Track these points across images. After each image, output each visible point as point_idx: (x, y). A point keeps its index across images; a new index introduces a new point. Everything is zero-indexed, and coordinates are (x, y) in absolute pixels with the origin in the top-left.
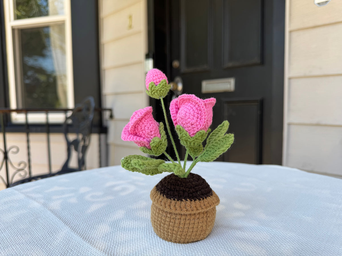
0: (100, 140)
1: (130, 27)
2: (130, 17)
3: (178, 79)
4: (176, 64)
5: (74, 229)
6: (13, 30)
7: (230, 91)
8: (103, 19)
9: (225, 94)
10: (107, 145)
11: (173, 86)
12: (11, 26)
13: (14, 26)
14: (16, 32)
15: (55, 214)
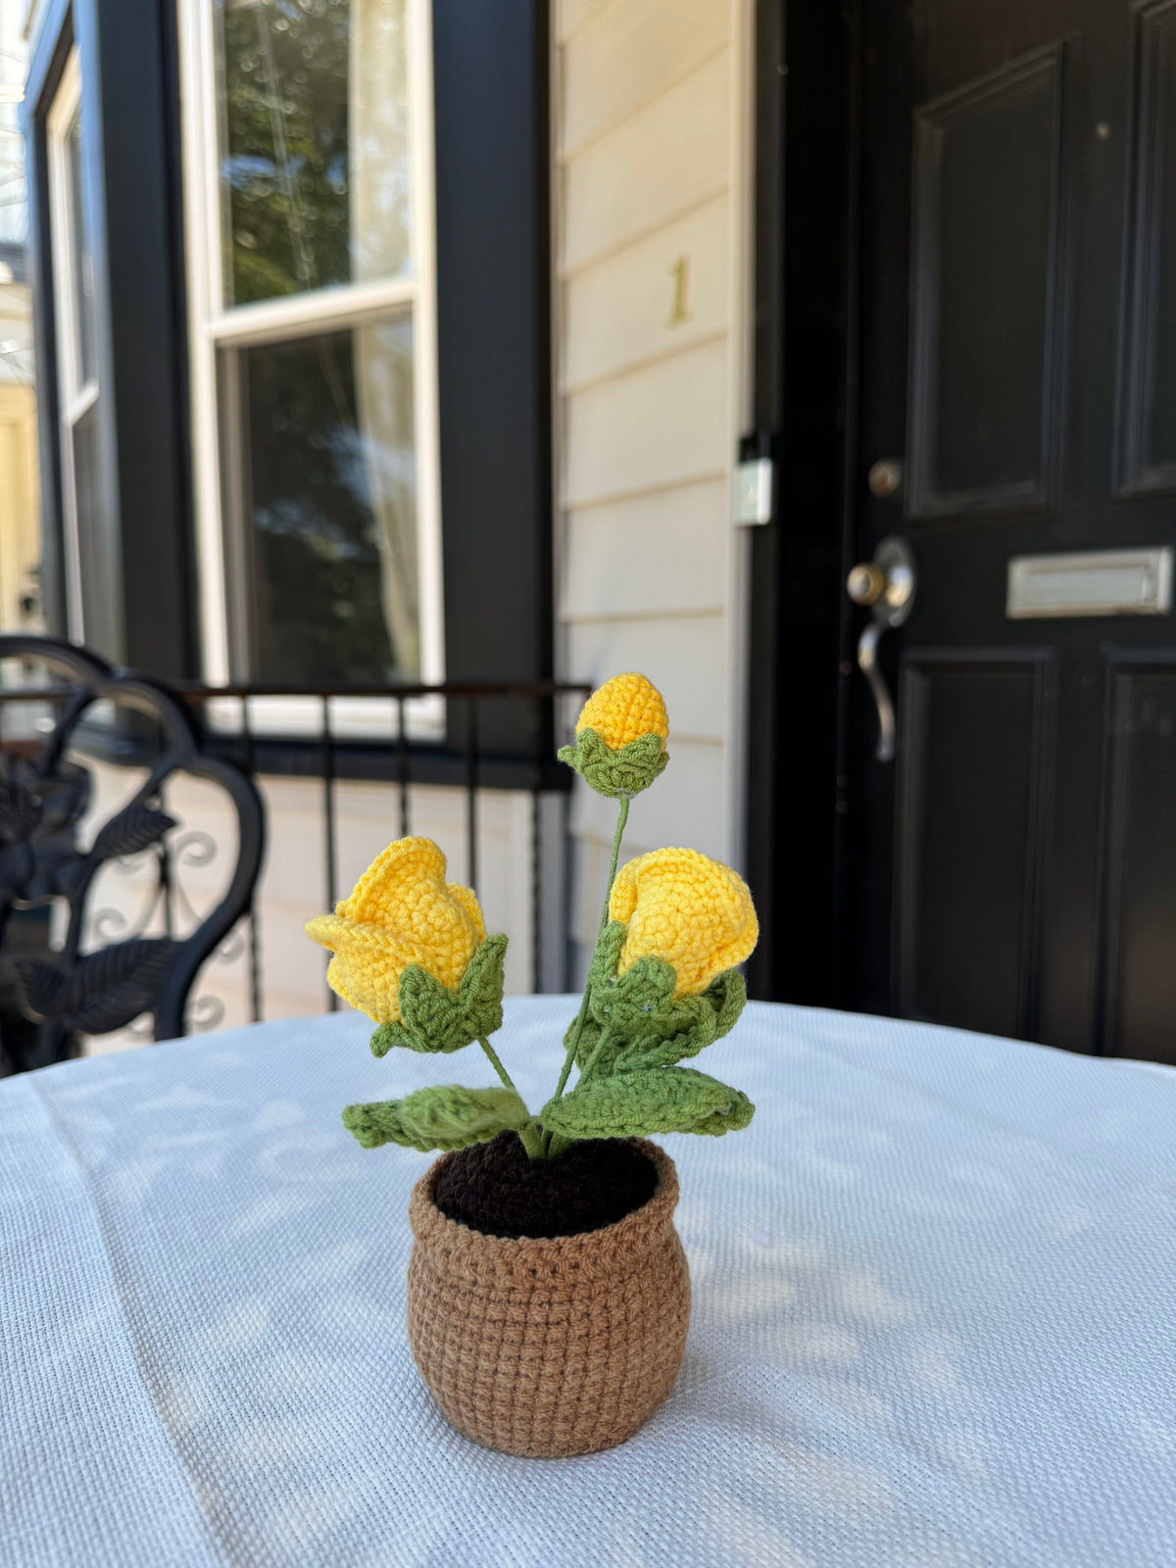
0: (536, 817)
1: (679, 313)
2: (681, 270)
3: (892, 548)
4: (885, 476)
5: (133, 1314)
6: (220, 351)
7: (1150, 611)
8: (565, 284)
9: (1125, 625)
10: (569, 841)
11: (867, 582)
12: (213, 337)
13: (225, 338)
14: (232, 361)
15: (108, 1227)
